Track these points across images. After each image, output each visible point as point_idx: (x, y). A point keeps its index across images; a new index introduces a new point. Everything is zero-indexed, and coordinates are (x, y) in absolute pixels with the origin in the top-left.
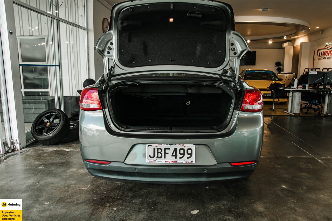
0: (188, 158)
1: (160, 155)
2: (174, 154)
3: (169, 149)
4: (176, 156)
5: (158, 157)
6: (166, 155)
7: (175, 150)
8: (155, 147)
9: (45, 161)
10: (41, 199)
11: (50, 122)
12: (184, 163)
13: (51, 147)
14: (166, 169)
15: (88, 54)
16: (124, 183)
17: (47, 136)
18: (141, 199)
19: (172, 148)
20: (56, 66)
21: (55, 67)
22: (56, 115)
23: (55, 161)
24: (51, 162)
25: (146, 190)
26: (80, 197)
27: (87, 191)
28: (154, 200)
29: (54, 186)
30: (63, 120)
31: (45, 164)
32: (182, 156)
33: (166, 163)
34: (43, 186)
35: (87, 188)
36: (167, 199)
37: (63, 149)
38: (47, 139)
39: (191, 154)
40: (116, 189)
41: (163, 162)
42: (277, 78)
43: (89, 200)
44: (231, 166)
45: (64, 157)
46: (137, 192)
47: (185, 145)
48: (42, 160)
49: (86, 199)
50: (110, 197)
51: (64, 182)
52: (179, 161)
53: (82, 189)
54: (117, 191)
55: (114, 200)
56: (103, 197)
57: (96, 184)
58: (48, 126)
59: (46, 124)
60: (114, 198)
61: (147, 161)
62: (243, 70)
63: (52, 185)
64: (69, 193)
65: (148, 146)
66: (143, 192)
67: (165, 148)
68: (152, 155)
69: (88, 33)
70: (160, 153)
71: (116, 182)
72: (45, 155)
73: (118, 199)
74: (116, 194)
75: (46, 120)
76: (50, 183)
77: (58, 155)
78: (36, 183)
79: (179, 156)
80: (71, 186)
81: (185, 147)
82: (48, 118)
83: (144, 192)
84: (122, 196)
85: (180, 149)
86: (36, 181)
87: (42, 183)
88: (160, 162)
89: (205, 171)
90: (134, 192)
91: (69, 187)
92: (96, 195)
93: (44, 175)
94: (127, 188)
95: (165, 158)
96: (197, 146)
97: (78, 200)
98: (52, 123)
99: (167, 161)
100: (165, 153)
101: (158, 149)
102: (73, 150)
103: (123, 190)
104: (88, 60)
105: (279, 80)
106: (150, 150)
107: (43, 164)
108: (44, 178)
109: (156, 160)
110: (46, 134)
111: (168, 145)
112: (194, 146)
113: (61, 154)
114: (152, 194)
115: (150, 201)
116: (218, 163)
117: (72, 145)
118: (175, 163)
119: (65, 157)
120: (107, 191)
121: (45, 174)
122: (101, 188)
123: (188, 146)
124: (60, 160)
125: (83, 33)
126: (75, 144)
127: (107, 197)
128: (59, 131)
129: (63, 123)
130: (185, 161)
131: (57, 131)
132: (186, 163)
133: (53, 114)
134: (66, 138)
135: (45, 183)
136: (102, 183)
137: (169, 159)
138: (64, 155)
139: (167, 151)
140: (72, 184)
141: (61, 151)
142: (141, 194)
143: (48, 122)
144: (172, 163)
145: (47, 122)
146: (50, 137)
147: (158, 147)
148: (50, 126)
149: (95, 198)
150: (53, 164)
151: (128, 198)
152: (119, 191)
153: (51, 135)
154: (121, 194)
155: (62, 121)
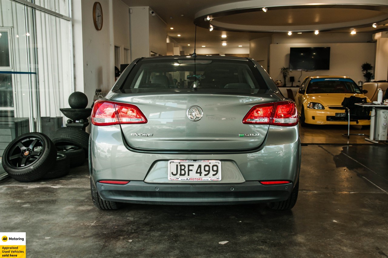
0: (214, 175)
1: (183, 172)
2: (199, 171)
3: (193, 165)
4: (200, 173)
5: (181, 175)
6: (190, 172)
7: (200, 166)
8: (178, 164)
9: (29, 199)
10: (38, 235)
11: (29, 151)
12: (209, 180)
13: (31, 184)
14: (190, 187)
15: (74, 56)
16: (138, 219)
17: (27, 168)
18: (160, 233)
19: (196, 164)
20: (31, 73)
21: (29, 74)
22: (38, 141)
23: (42, 199)
24: (37, 200)
25: (166, 224)
26: (86, 231)
27: (93, 226)
28: (175, 233)
29: (51, 223)
30: (48, 147)
31: (31, 202)
32: (207, 173)
33: (190, 180)
34: (36, 223)
35: (93, 223)
36: (191, 232)
37: (49, 186)
38: (26, 173)
39: (217, 171)
40: (129, 224)
41: (187, 180)
42: (358, 90)
43: (98, 234)
44: (261, 185)
45: (53, 194)
46: (154, 226)
47: (210, 161)
48: (25, 198)
49: (94, 233)
50: (123, 231)
51: (62, 219)
52: (204, 179)
53: (86, 225)
54: (130, 226)
55: (128, 233)
56: (115, 231)
57: (103, 219)
58: (27, 156)
59: (24, 153)
60: (127, 232)
61: (170, 179)
62: (307, 79)
63: (47, 222)
64: (72, 229)
65: (170, 163)
66: (161, 226)
67: (188, 165)
68: (175, 173)
69: (73, 26)
70: (184, 170)
71: (128, 218)
72: (26, 193)
73: (133, 233)
74: (130, 228)
75: (24, 148)
76: (44, 220)
77: (44, 193)
78: (26, 220)
79: (204, 173)
80: (73, 222)
81: (210, 163)
82: (27, 144)
83: (163, 226)
84: (137, 230)
85: (205, 166)
86: (25, 218)
87: (34, 220)
88: (183, 179)
89: (232, 189)
90: (151, 227)
91: (70, 224)
92: (105, 229)
93: (34, 213)
94: (142, 223)
95: (188, 175)
96: (223, 162)
97: (85, 234)
98: (31, 152)
99: (191, 178)
100: (189, 170)
101: (181, 166)
102: (62, 187)
103: (138, 224)
104: (74, 65)
105: (361, 93)
106: (172, 167)
107: (28, 202)
108: (34, 216)
109: (179, 178)
110: (25, 166)
111: (192, 161)
112: (220, 162)
113: (48, 191)
114: (172, 228)
115: (171, 233)
116: (246, 181)
117: (60, 181)
118: (200, 180)
119: (55, 195)
120: (118, 226)
121: (35, 211)
122: (110, 223)
123: (213, 162)
124: (49, 197)
125: (66, 26)
126: (64, 180)
127: (119, 231)
128: (43, 161)
129: (49, 151)
130: (210, 178)
131: (41, 162)
132: (211, 180)
133: (33, 140)
134: (50, 173)
135: (37, 220)
136: (111, 219)
137: (193, 177)
138: (53, 192)
139: (191, 168)
140: (73, 221)
141: (47, 188)
142: (160, 228)
143: (27, 151)
144: (196, 180)
145: (25, 151)
146: (31, 171)
147: (181, 164)
148: (29, 156)
149: (105, 233)
150: (42, 202)
151: (145, 232)
152: (133, 226)
153: (32, 167)
154: (135, 228)
155: (46, 149)
